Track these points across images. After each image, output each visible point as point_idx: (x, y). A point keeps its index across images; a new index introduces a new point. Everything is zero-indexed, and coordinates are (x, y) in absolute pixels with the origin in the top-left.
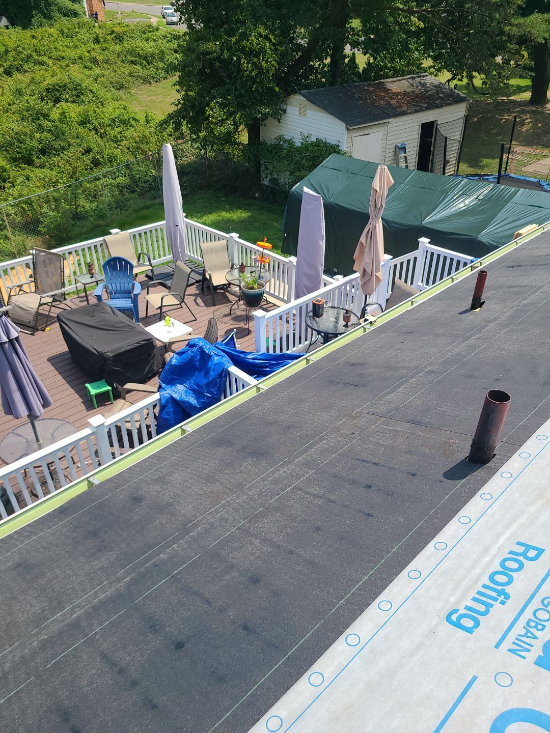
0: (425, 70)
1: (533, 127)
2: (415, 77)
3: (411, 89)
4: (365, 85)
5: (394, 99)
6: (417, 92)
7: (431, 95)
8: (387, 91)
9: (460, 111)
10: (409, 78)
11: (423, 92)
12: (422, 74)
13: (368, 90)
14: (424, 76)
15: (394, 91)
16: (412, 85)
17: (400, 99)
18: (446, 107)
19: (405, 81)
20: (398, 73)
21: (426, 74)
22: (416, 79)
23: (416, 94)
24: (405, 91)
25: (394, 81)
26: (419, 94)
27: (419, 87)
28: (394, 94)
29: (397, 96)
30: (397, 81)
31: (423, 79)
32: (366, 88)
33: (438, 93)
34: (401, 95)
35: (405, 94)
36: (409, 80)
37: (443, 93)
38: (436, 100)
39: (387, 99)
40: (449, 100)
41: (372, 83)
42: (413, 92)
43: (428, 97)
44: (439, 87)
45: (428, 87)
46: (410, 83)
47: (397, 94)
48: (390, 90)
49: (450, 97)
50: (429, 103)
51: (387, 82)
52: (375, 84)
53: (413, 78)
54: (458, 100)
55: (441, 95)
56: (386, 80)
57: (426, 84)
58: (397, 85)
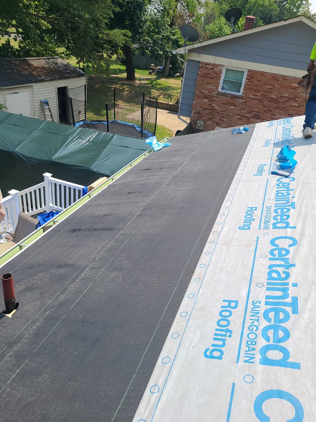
0: (58, 55)
1: (129, 93)
2: (49, 58)
3: (47, 66)
4: (14, 60)
5: (35, 71)
6: (52, 68)
7: (61, 70)
8: (29, 65)
9: (82, 81)
10: (46, 59)
11: (56, 68)
12: (55, 57)
13: (15, 64)
14: (56, 58)
15: (35, 66)
16: (48, 63)
17: (39, 71)
18: (73, 79)
19: (43, 60)
20: (39, 54)
21: (57, 57)
22: (51, 60)
23: (51, 69)
24: (43, 66)
25: (35, 59)
26: (53, 69)
27: (53, 65)
28: (35, 67)
29: (37, 69)
30: (37, 59)
31: (55, 60)
32: (14, 62)
33: (66, 69)
34: (40, 69)
35: (43, 68)
36: (46, 60)
37: (69, 70)
38: (65, 74)
39: (30, 70)
40: (74, 74)
41: (18, 59)
42: (49, 67)
43: (60, 72)
44: (67, 66)
45: (59, 65)
46: (46, 62)
47: (37, 68)
48: (32, 64)
49: (75, 73)
50: (60, 76)
51: (30, 59)
52: (21, 60)
53: (49, 59)
54: (80, 75)
55: (68, 71)
56: (28, 58)
57: (58, 64)
58: (37, 62)
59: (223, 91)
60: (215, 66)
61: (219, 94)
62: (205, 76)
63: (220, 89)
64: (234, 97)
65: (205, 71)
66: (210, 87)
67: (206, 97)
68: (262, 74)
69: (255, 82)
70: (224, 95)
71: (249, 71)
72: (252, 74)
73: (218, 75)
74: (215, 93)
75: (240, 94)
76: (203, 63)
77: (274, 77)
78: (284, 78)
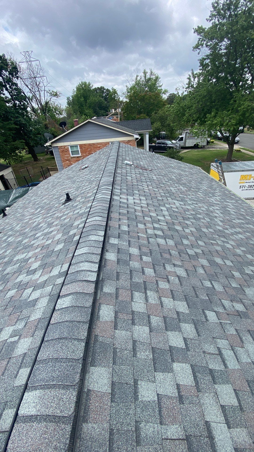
9: (10, 170)
18: (4, 170)
54: (8, 167)
59: (73, 156)
60: (65, 146)
61: (72, 158)
62: (63, 151)
63: (71, 156)
64: (78, 157)
65: (62, 150)
66: (66, 156)
67: (67, 160)
68: (85, 145)
69: (84, 149)
70: (74, 157)
71: (79, 145)
72: (81, 146)
73: (67, 150)
74: (70, 158)
75: (80, 155)
76: (59, 147)
77: (90, 145)
78: (94, 144)
